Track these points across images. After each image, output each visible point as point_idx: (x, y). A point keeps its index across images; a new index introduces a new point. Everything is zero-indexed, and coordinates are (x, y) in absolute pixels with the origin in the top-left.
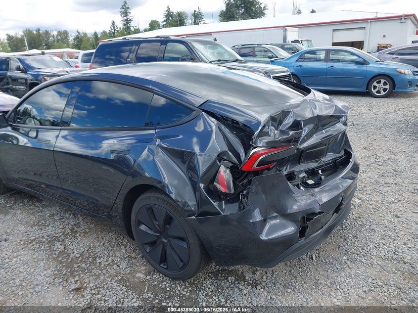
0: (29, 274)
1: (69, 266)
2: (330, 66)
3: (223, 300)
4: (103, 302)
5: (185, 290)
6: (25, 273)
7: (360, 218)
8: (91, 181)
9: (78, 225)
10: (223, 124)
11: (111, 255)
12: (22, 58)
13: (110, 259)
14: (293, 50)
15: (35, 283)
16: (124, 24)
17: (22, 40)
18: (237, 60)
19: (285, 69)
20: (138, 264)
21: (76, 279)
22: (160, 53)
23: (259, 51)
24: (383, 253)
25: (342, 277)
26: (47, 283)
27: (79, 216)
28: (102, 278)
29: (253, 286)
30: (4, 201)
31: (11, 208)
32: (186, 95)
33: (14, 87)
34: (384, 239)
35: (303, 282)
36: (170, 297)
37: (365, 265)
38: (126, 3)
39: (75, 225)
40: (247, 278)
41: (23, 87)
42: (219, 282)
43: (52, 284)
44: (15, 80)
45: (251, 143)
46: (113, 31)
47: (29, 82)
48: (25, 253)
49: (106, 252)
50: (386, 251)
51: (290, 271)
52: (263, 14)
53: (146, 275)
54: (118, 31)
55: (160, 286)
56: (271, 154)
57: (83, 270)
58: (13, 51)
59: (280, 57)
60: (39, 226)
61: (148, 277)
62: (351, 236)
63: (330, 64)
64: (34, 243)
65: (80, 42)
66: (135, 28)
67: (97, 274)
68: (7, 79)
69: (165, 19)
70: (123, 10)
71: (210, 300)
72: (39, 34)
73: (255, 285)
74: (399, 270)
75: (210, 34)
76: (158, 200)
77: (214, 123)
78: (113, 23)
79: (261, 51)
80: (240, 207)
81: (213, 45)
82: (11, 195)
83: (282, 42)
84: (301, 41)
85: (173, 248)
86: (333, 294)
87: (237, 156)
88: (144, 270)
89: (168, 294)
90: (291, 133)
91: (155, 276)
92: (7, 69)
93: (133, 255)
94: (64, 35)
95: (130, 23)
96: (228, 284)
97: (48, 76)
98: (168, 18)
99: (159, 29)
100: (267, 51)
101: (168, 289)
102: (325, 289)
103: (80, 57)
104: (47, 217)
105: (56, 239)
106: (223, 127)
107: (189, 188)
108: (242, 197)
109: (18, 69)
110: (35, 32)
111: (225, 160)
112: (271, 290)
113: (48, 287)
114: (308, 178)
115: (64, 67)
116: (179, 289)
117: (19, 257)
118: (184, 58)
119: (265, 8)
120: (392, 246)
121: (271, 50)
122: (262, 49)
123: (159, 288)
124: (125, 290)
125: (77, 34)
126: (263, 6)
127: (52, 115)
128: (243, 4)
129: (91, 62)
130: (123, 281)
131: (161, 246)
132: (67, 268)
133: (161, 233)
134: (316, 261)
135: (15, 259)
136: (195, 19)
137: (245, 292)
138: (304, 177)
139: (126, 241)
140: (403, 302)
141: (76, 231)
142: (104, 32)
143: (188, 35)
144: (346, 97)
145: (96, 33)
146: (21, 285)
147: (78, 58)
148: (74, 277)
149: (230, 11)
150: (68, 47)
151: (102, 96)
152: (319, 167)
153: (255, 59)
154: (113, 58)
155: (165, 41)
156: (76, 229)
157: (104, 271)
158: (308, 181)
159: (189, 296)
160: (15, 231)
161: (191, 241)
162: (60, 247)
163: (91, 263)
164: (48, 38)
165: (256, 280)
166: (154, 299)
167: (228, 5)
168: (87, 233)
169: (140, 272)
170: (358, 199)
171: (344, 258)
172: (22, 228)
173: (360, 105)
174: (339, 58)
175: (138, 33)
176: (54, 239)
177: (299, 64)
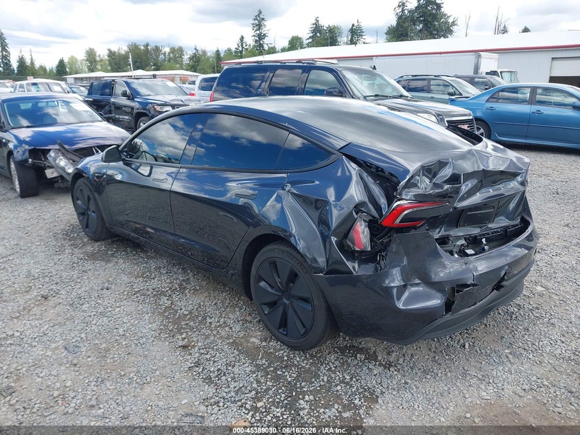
0: (133, 325)
1: (176, 322)
2: (535, 111)
3: (348, 377)
4: (212, 362)
5: (305, 362)
6: (128, 324)
7: (538, 309)
8: (208, 230)
9: (187, 281)
10: (365, 171)
11: (224, 316)
12: (129, 81)
13: (222, 320)
14: (487, 85)
15: (139, 335)
16: (256, 40)
17: (125, 57)
18: (401, 96)
19: (467, 112)
20: (253, 329)
21: (184, 336)
22: (300, 83)
23: (436, 85)
24: (559, 351)
25: (498, 372)
26: (152, 337)
27: (189, 271)
28: (212, 338)
29: (385, 368)
30: (105, 247)
31: (112, 255)
32: (329, 137)
33: (117, 116)
34: (564, 336)
35: (447, 370)
36: (286, 367)
37: (531, 362)
38: (260, 12)
39: (183, 280)
40: (380, 358)
41: (127, 117)
42: (345, 359)
43: (158, 338)
44: (119, 108)
45: (395, 194)
46: (240, 49)
47: (135, 111)
48: (129, 304)
49: (217, 312)
50: (564, 349)
51: (434, 357)
52: (451, 32)
53: (262, 341)
54: (247, 49)
55: (277, 354)
56: (418, 209)
57: (192, 329)
58: (113, 70)
59: (465, 94)
60: (144, 278)
61: (264, 344)
62: (521, 328)
63: (535, 108)
64: (138, 295)
65: (197, 63)
66: (270, 46)
67: (207, 334)
68: (110, 107)
69: (312, 35)
70: (256, 21)
71: (333, 376)
72: (147, 51)
73: (388, 366)
74: (576, 373)
75: (370, 57)
76: (283, 253)
77: (355, 169)
78: (242, 38)
79: (439, 85)
80: (376, 269)
81: (371, 74)
82: (113, 242)
83: (470, 73)
84: (501, 72)
85: (295, 311)
86: (482, 386)
87: (378, 208)
88: (259, 335)
89: (285, 363)
90: (446, 187)
91: (272, 343)
92: (111, 94)
93: (249, 318)
94: (177, 53)
95: (264, 39)
96: (355, 362)
97: (158, 105)
98: (316, 34)
99: (301, 48)
100: (447, 86)
101: (286, 358)
102: (474, 381)
103: (198, 83)
104: (153, 270)
105: (163, 294)
106: (365, 175)
107: (319, 242)
108: (380, 258)
109: (124, 94)
110: (142, 48)
111: (363, 212)
112: (407, 374)
113: (153, 341)
114: (468, 247)
115: (178, 95)
116: (298, 359)
117: (123, 307)
118: (330, 90)
119: (454, 23)
120: (574, 346)
121: (454, 85)
122: (441, 82)
123: (275, 356)
124: (237, 353)
125: (194, 51)
126: (450, 20)
127: (164, 152)
128: (421, 17)
129: (213, 89)
130: (235, 344)
131: (281, 309)
132: (174, 323)
133: (283, 292)
134: (468, 350)
135: (118, 309)
136: (352, 36)
137: (375, 372)
138: (462, 245)
139: (242, 303)
140: (572, 407)
141: (185, 287)
142: (229, 50)
143: (339, 59)
144: (556, 155)
145: (218, 51)
146: (124, 335)
147: (195, 84)
148: (181, 334)
149: (402, 27)
150: (181, 68)
151: (226, 134)
152: (484, 235)
153: (430, 95)
154: (241, 86)
155: (307, 67)
156: (185, 285)
157: (215, 332)
158: (466, 251)
159: (309, 368)
160: (118, 281)
161: (316, 303)
162: (166, 302)
163: (200, 322)
164: (158, 57)
165: (390, 362)
166: (269, 366)
167: (400, 18)
168: (197, 290)
169: (255, 337)
170: (542, 286)
171: (507, 351)
172: (125, 279)
173: (573, 167)
174: (551, 99)
175: (273, 53)
176: (159, 294)
177: (489, 105)
